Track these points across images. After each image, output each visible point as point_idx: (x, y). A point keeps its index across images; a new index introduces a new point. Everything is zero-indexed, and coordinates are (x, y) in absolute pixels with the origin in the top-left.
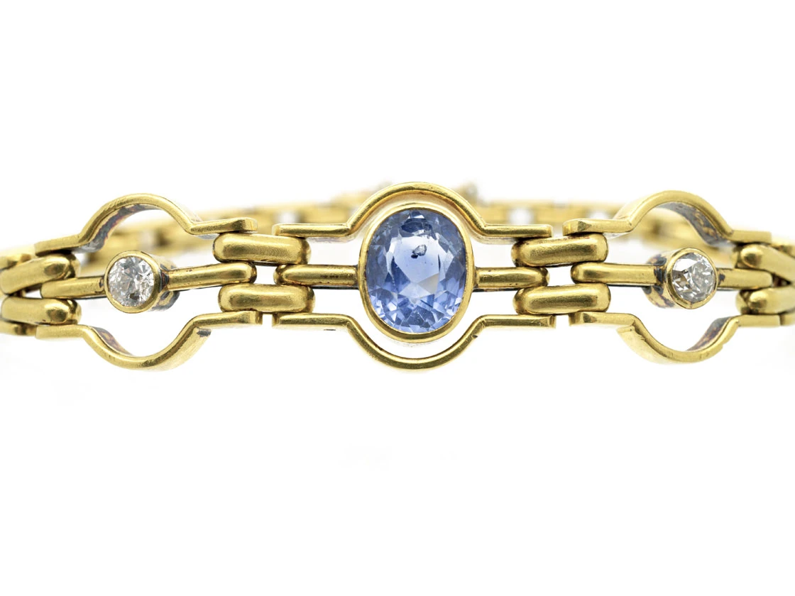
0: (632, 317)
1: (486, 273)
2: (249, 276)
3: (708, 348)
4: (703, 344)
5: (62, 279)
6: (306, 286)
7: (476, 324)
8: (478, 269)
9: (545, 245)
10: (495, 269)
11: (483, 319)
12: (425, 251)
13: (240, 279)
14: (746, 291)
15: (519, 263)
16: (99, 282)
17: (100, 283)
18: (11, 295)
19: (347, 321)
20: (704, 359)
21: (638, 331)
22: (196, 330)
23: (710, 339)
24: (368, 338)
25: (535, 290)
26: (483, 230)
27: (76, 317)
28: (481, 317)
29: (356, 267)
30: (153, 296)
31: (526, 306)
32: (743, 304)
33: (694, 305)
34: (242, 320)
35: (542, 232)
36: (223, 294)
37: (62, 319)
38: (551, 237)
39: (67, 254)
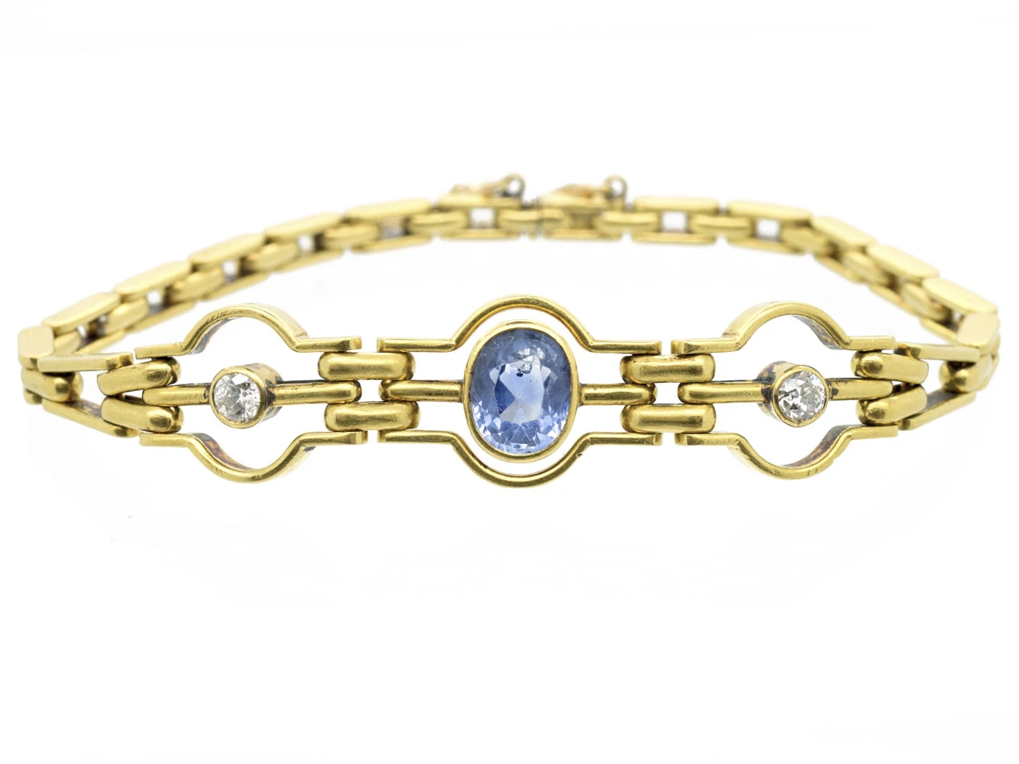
0: (738, 437)
1: (591, 391)
2: (354, 395)
3: (817, 463)
4: (815, 458)
5: (165, 386)
6: (411, 402)
7: (580, 443)
8: (584, 386)
9: (653, 362)
10: (601, 386)
11: (588, 437)
12: (531, 368)
13: (346, 399)
14: (864, 402)
15: (627, 380)
16: (203, 393)
17: (204, 395)
18: (110, 397)
19: (453, 439)
20: (813, 475)
21: (744, 450)
22: (302, 448)
23: (822, 452)
24: (473, 455)
25: (640, 408)
26: (590, 346)
27: (179, 423)
28: (587, 434)
29: (460, 383)
30: (260, 412)
31: (633, 425)
32: (862, 414)
33: (801, 424)
34: (348, 441)
35: (651, 348)
36: (329, 412)
37: (167, 427)
38: (659, 354)
39: (168, 360)
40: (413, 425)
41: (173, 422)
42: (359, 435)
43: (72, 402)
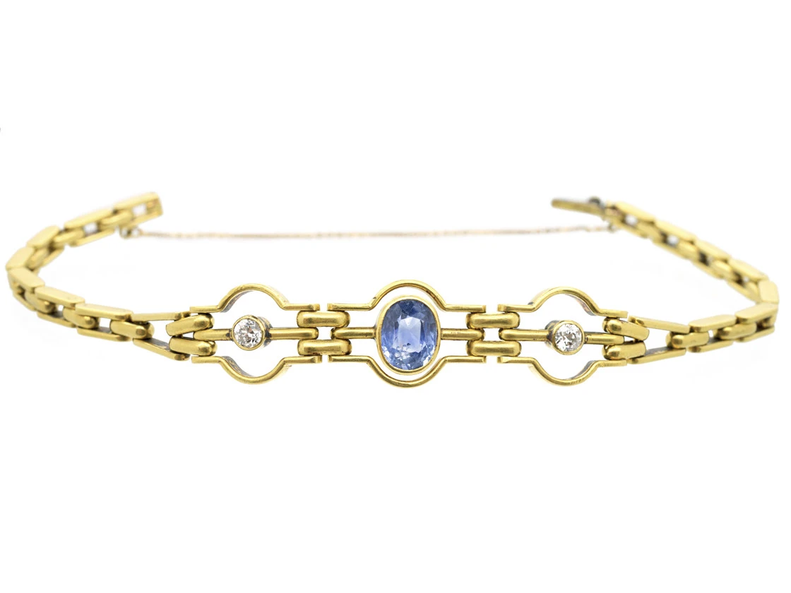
0: (533, 360)
1: (448, 332)
2: (314, 336)
5: (206, 330)
6: (347, 339)
7: (442, 362)
8: (442, 329)
9: (482, 317)
11: (446, 359)
13: (310, 337)
14: (607, 346)
15: (469, 327)
16: (227, 334)
19: (369, 360)
21: (536, 367)
22: (286, 365)
24: (381, 370)
25: (477, 342)
26: (445, 308)
27: (214, 350)
28: (445, 357)
29: (375, 328)
31: (473, 352)
32: (605, 354)
34: (312, 361)
35: (480, 309)
36: (301, 345)
37: (207, 353)
38: (485, 312)
39: (208, 315)
40: (348, 353)
41: (210, 350)
42: (316, 358)
43: (147, 339)
